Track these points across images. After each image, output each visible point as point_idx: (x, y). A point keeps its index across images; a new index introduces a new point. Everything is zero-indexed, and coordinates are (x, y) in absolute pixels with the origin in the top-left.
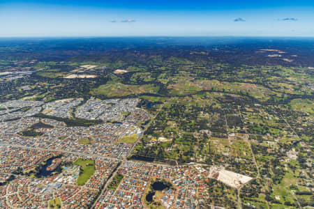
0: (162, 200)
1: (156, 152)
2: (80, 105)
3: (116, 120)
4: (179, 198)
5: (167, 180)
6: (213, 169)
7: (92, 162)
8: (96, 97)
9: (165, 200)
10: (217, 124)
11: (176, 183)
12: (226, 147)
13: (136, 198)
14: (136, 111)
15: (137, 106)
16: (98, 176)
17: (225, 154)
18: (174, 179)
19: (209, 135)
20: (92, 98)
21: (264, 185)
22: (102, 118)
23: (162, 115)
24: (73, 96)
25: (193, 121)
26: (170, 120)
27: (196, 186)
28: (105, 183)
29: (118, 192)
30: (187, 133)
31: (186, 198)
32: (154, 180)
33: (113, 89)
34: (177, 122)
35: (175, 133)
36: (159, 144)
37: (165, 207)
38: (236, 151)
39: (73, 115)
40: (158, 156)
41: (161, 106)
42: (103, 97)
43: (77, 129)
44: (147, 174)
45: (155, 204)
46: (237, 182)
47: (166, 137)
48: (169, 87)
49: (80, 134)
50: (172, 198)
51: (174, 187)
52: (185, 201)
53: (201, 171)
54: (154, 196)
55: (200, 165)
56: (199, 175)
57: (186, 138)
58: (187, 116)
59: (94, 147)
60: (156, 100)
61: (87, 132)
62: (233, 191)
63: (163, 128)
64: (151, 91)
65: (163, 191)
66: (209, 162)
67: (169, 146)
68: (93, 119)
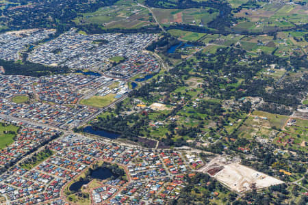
0: (94, 192)
1: (131, 125)
2: (45, 40)
3: (95, 69)
4: (124, 192)
5: (121, 166)
6: (219, 160)
7: (15, 129)
8: (80, 28)
9: (98, 192)
10: (288, 89)
11: (134, 172)
12: (274, 128)
13: (56, 184)
14: (140, 57)
15: (147, 49)
16: (15, 148)
17: (261, 141)
18: (135, 167)
19: (254, 107)
20: (73, 30)
21: (297, 195)
22: (70, 64)
23: (187, 67)
24: (41, 24)
25: (240, 81)
26: (197, 76)
27: (167, 180)
28: (19, 159)
29: (32, 173)
30: (213, 100)
31: (136, 194)
32: (100, 164)
33: (122, 15)
34: (207, 79)
35: (189, 98)
36: (144, 114)
37: (93, 201)
38: (289, 137)
39: (25, 56)
40: (131, 130)
41: (197, 49)
42: (93, 29)
43: (18, 79)
44: (94, 154)
45: (80, 195)
46: (246, 185)
47: (167, 103)
48: (241, 14)
49: (19, 87)
50: (113, 191)
51: (127, 178)
52: (133, 197)
53: (191, 160)
54: (85, 186)
55: (199, 152)
56: (183, 167)
57: (203, 107)
58: (236, 70)
59: (31, 108)
60: (195, 39)
61: (32, 85)
62: (227, 196)
63: (173, 88)
64: (196, 21)
65: (104, 181)
66: (217, 150)
67: (163, 116)
68: (54, 65)
